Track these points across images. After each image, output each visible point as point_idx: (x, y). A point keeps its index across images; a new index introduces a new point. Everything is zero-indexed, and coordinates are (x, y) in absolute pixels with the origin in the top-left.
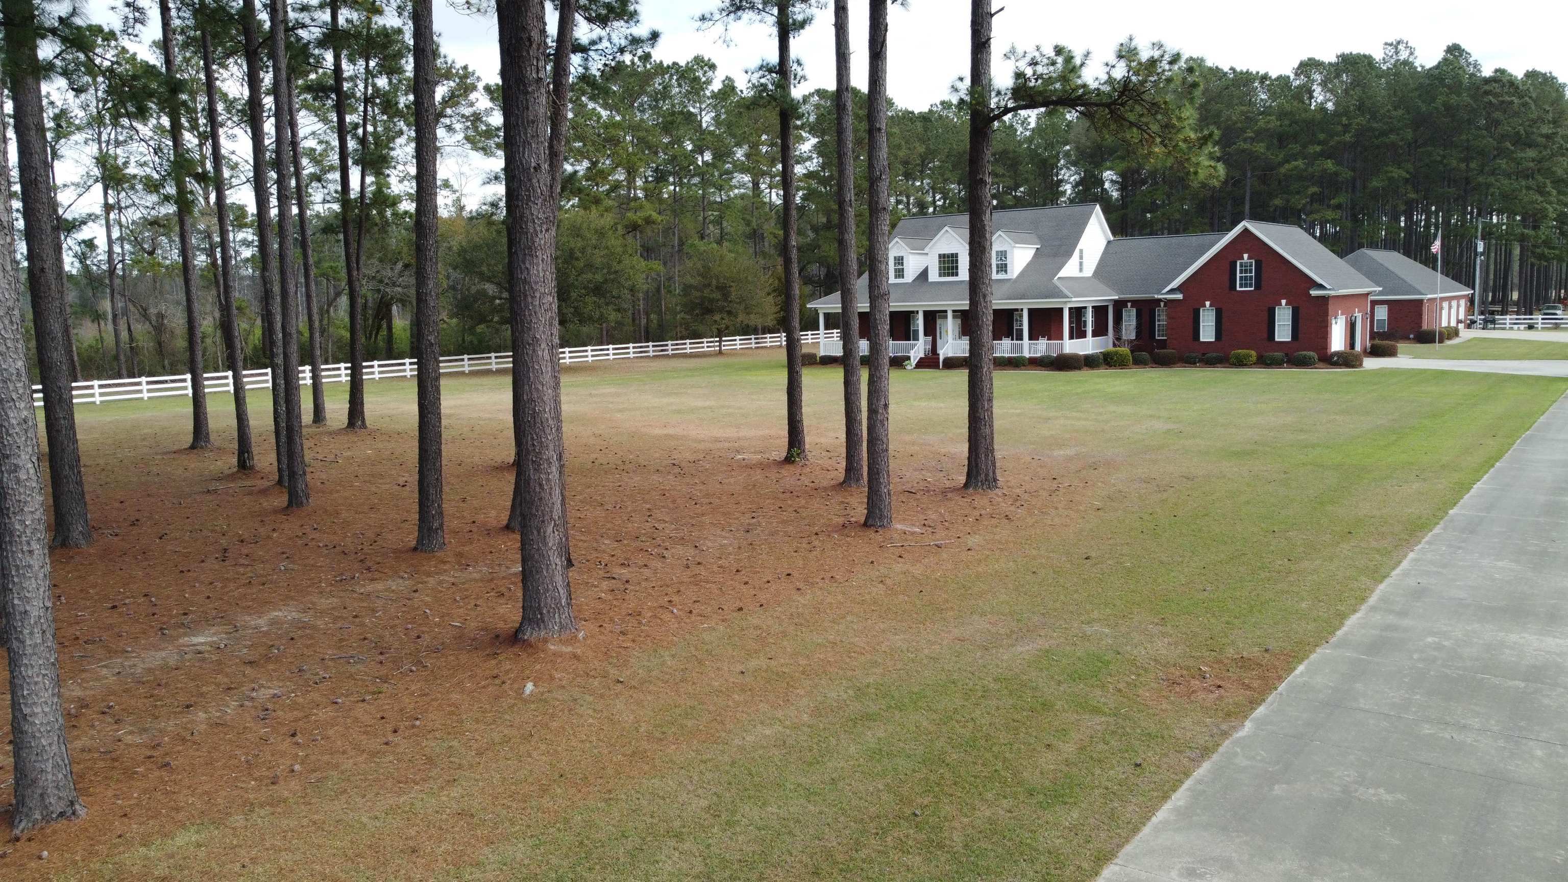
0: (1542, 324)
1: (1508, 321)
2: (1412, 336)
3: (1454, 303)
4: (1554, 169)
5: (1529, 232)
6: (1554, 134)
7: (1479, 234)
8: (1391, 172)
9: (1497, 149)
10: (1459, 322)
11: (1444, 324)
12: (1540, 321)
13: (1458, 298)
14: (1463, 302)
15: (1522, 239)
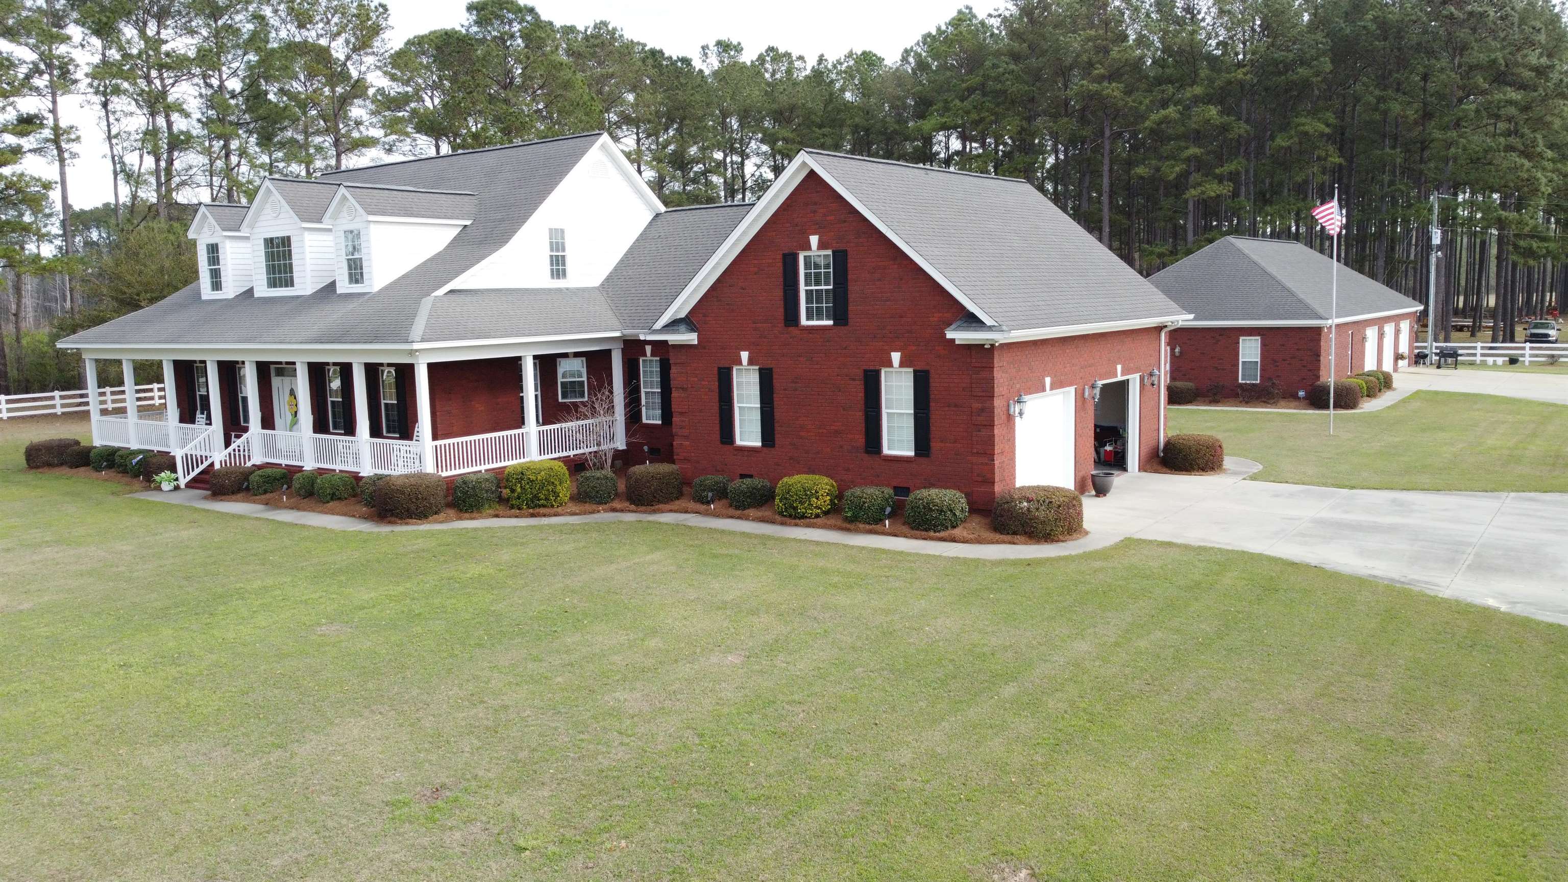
0: (1532, 356)
1: (1479, 351)
2: (1301, 394)
3: (1389, 329)
4: (1548, 118)
5: (1513, 215)
6: (1549, 67)
7: (1435, 218)
8: (1303, 125)
9: (1463, 88)
10: (1398, 357)
11: (1370, 365)
12: (1528, 352)
13: (1397, 319)
14: (1405, 326)
15: (1501, 224)
